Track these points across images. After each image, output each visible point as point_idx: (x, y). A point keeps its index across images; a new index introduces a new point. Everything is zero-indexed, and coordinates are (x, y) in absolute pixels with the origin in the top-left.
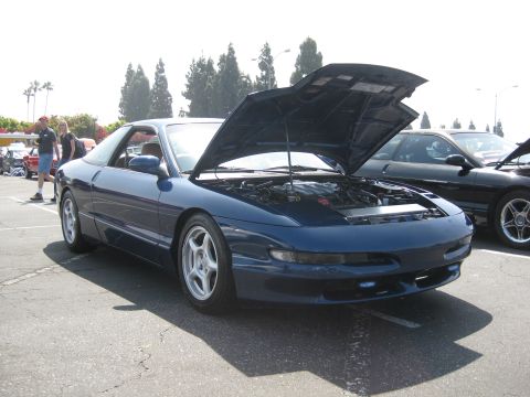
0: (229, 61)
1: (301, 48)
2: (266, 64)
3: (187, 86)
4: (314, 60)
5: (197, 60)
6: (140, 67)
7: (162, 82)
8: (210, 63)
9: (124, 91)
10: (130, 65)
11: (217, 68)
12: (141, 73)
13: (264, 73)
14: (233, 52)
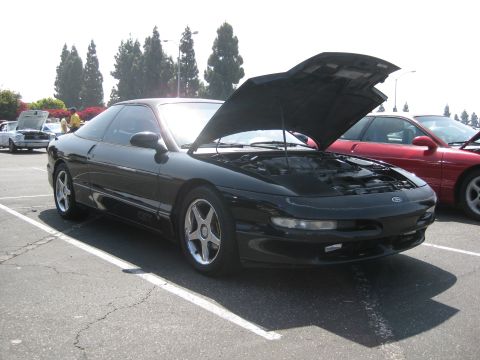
0: (154, 43)
1: (218, 32)
2: (187, 46)
3: (116, 66)
4: (230, 44)
5: (125, 42)
6: (74, 48)
7: (93, 62)
8: (137, 45)
9: (59, 70)
10: (65, 46)
11: (142, 50)
12: (75, 53)
13: (185, 55)
14: (158, 35)
